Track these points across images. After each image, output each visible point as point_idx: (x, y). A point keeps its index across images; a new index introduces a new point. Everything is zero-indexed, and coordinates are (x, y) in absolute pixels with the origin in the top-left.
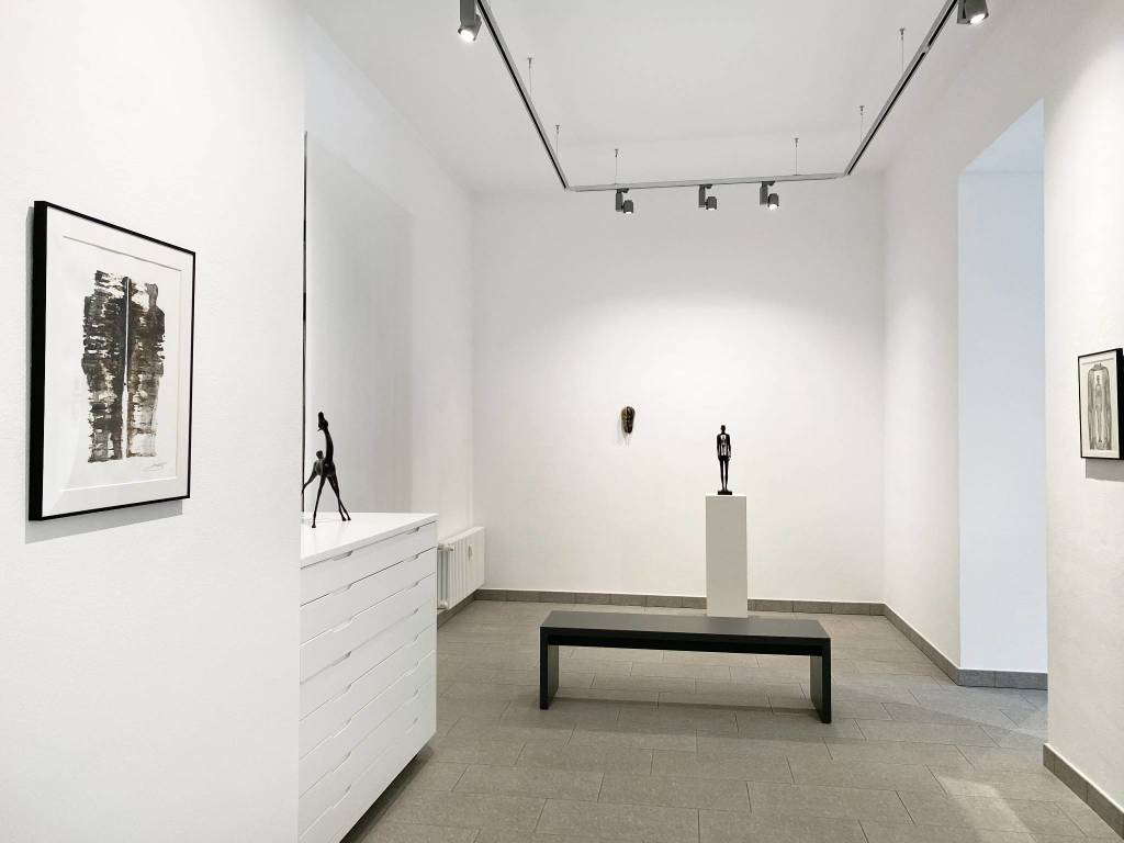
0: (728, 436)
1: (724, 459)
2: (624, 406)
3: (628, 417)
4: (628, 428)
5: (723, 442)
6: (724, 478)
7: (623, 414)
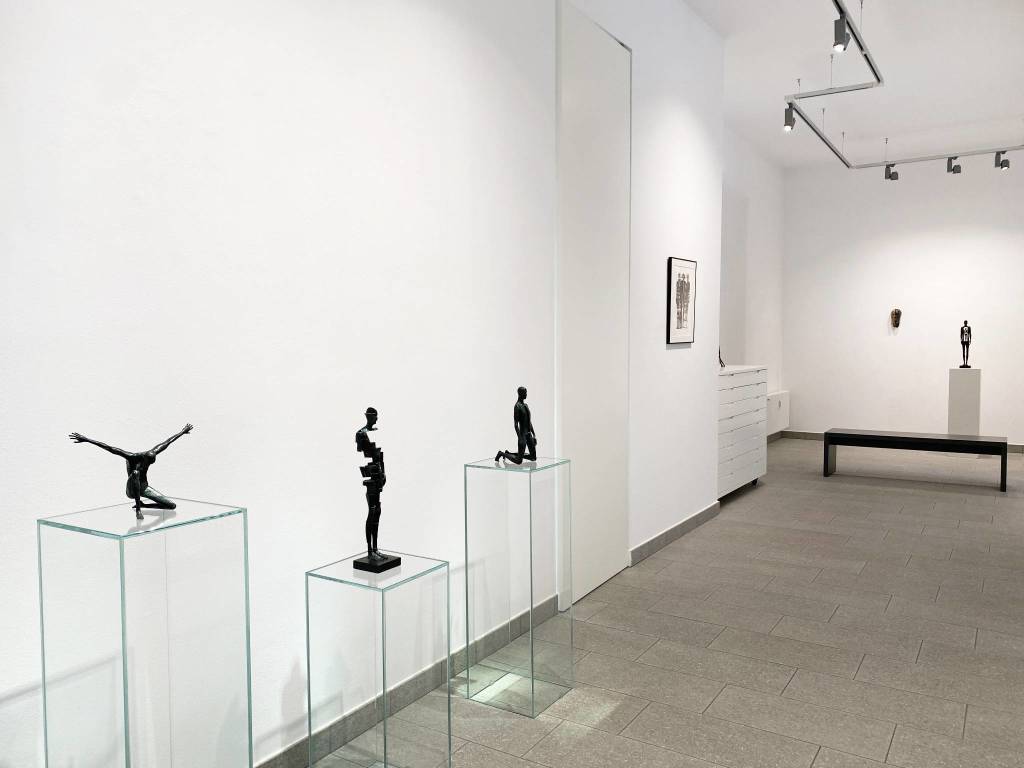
0: (969, 328)
1: (966, 344)
2: (893, 309)
3: (896, 317)
4: (896, 324)
5: (966, 332)
6: (966, 356)
7: (892, 314)
